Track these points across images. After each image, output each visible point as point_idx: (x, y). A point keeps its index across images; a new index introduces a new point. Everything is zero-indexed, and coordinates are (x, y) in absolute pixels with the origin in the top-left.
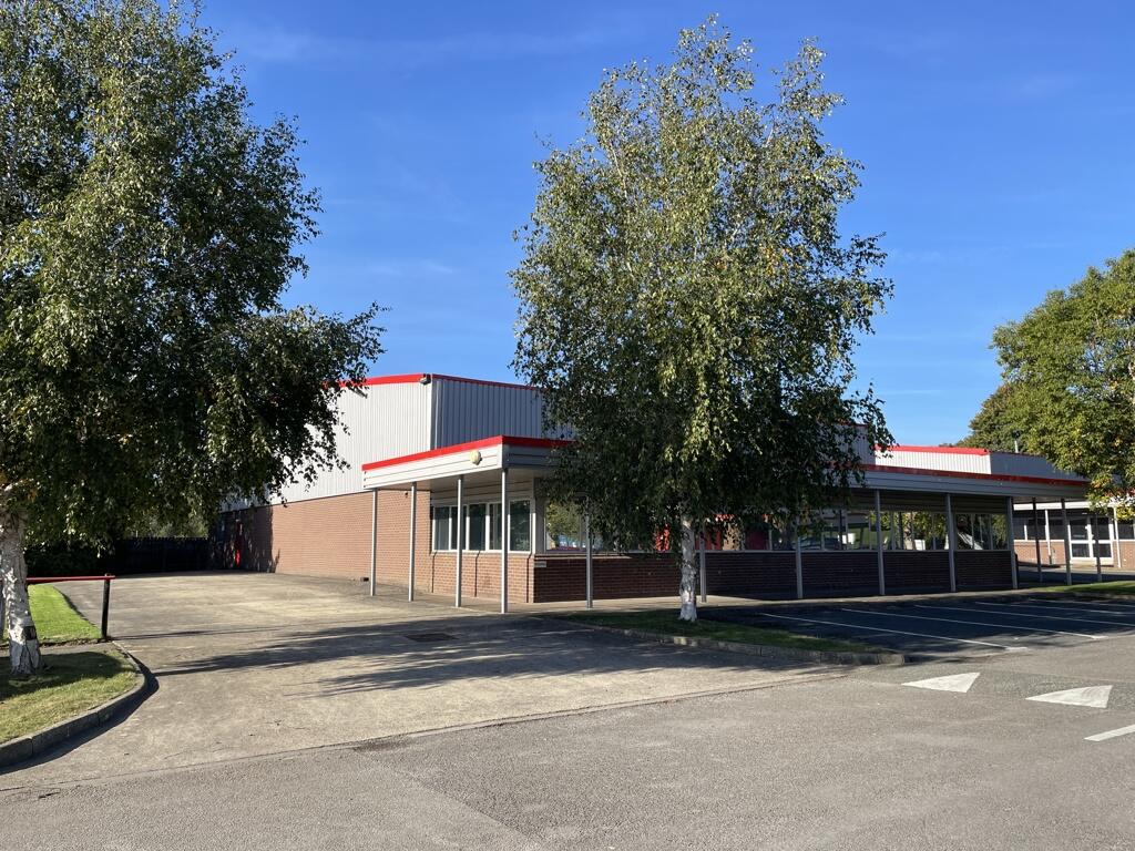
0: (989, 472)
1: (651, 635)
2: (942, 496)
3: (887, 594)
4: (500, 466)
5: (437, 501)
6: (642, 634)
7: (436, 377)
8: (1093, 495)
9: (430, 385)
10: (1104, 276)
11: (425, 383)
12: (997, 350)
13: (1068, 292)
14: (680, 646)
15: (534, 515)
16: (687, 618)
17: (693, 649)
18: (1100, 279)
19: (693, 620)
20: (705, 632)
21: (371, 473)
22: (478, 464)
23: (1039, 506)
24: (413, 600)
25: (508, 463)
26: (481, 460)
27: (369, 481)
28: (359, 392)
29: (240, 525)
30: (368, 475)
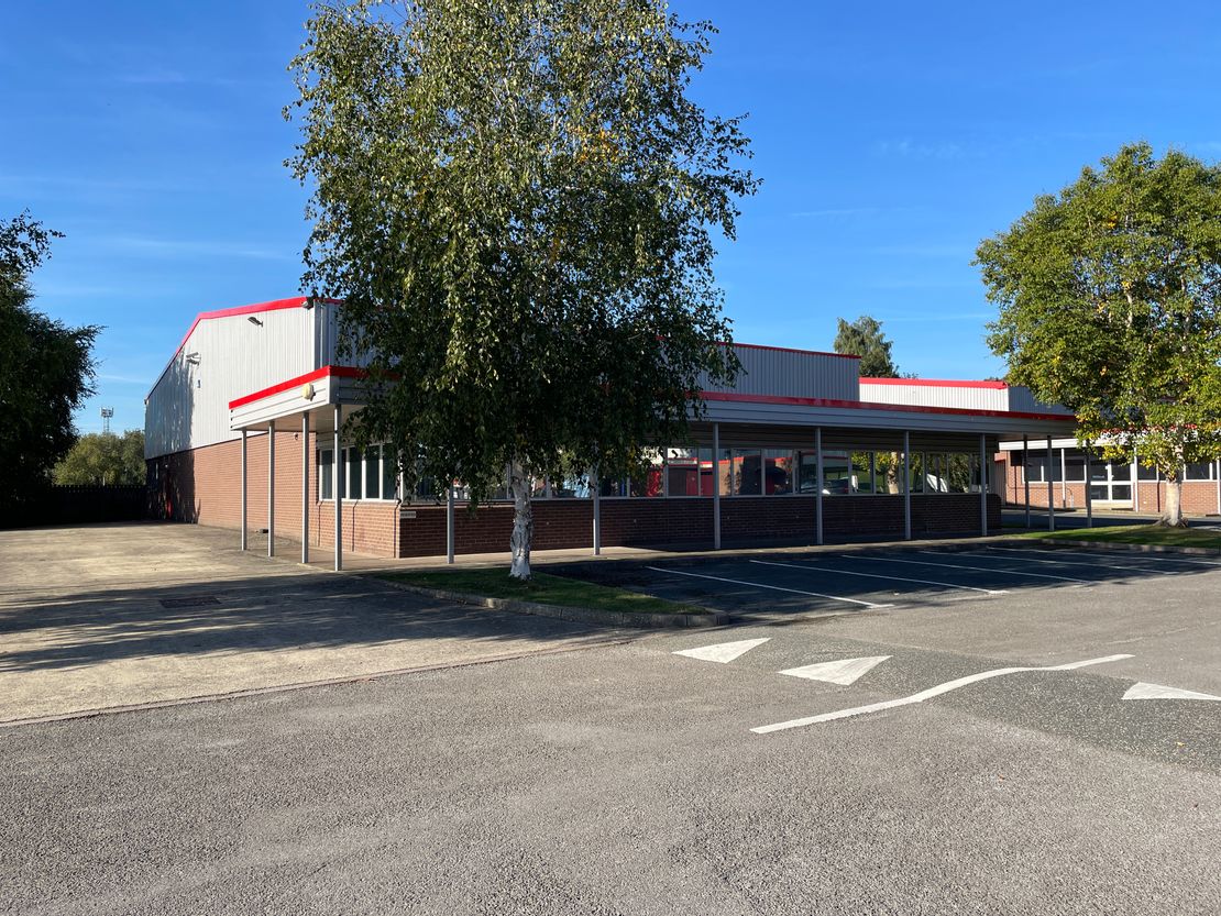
0: (1007, 409)
2: (900, 433)
3: (826, 542)
4: (328, 402)
5: (321, 444)
8: (1080, 431)
9: (313, 310)
10: (1099, 178)
11: (309, 308)
12: (980, 266)
13: (1058, 198)
18: (1095, 181)
21: (239, 410)
22: (311, 399)
23: (1056, 444)
24: (272, 555)
25: (337, 398)
26: (314, 394)
27: (235, 421)
28: (253, 320)
29: (168, 471)
30: (234, 414)
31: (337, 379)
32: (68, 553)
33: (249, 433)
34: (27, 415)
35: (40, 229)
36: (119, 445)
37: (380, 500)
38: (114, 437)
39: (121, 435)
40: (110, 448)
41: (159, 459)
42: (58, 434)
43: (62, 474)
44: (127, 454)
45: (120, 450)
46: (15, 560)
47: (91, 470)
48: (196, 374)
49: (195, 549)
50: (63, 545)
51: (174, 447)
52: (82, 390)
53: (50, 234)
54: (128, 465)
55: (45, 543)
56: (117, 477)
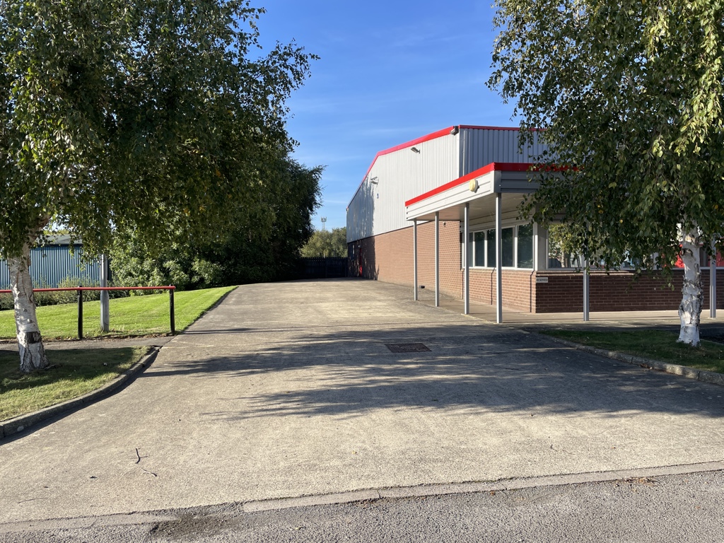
1: (639, 360)
4: (492, 191)
6: (629, 358)
7: (463, 127)
9: (458, 135)
11: (455, 134)
14: (673, 377)
15: (536, 237)
16: (687, 341)
17: (689, 383)
19: (694, 344)
20: (707, 359)
21: (412, 207)
22: (476, 192)
24: (438, 305)
25: (500, 189)
26: (478, 187)
27: (410, 214)
28: (414, 149)
29: (360, 249)
30: (409, 209)
31: (499, 173)
32: (315, 299)
33: (418, 222)
34: (290, 218)
35: (302, 53)
36: (330, 236)
37: (515, 268)
38: (327, 232)
39: (331, 231)
40: (326, 237)
41: (355, 242)
42: (304, 229)
43: (305, 251)
44: (334, 241)
45: (331, 239)
46: (287, 302)
47: (317, 249)
48: (376, 190)
49: (386, 298)
50: (312, 293)
51: (363, 235)
52: (316, 203)
53: (309, 57)
54: (334, 247)
55: (301, 291)
56: (330, 253)
